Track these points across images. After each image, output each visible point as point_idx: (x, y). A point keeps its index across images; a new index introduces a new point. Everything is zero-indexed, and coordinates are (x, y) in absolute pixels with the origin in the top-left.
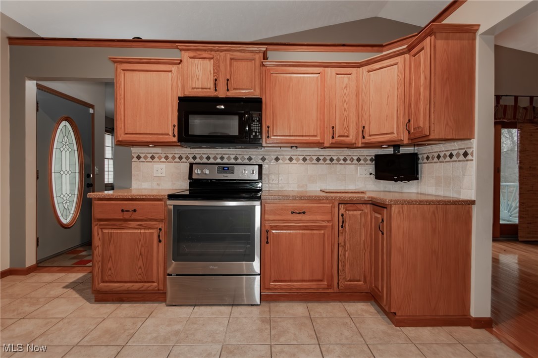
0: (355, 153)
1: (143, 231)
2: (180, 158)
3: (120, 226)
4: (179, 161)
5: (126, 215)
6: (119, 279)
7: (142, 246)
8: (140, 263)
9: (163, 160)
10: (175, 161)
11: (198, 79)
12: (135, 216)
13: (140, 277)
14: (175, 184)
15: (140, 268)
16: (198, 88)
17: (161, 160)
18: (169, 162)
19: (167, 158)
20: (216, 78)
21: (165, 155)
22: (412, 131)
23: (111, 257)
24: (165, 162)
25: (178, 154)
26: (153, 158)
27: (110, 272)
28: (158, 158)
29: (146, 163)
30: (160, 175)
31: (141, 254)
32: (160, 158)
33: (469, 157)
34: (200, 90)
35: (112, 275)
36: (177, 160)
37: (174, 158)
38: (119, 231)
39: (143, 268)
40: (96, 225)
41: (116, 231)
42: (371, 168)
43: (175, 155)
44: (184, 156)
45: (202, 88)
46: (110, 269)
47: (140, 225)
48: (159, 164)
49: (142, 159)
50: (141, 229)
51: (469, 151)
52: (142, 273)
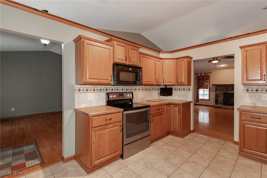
0: (154, 87)
1: (114, 128)
2: (101, 90)
3: (105, 128)
4: (100, 91)
5: (108, 122)
6: (104, 156)
7: (114, 136)
8: (113, 144)
9: (92, 91)
10: (98, 91)
11: (120, 55)
12: (111, 121)
13: (113, 151)
14: (98, 103)
15: (113, 146)
16: (120, 59)
17: (91, 91)
18: (95, 92)
19: (94, 90)
20: (126, 56)
21: (93, 89)
22: (179, 82)
23: (101, 145)
24: (93, 92)
25: (99, 88)
26: (87, 90)
27: (100, 153)
28: (90, 90)
29: (83, 93)
30: (91, 99)
31: (113, 140)
32: (91, 90)
33: (190, 90)
34: (120, 60)
35: (101, 155)
36: (99, 91)
37: (97, 90)
38: (104, 131)
39: (114, 146)
40: (94, 130)
41: (103, 131)
42: (159, 92)
43: (98, 89)
44: (102, 89)
45: (121, 59)
46: (100, 152)
47: (113, 126)
48: (91, 94)
49: (81, 91)
50: (113, 127)
51: (190, 89)
52: (114, 148)
